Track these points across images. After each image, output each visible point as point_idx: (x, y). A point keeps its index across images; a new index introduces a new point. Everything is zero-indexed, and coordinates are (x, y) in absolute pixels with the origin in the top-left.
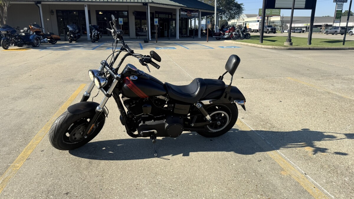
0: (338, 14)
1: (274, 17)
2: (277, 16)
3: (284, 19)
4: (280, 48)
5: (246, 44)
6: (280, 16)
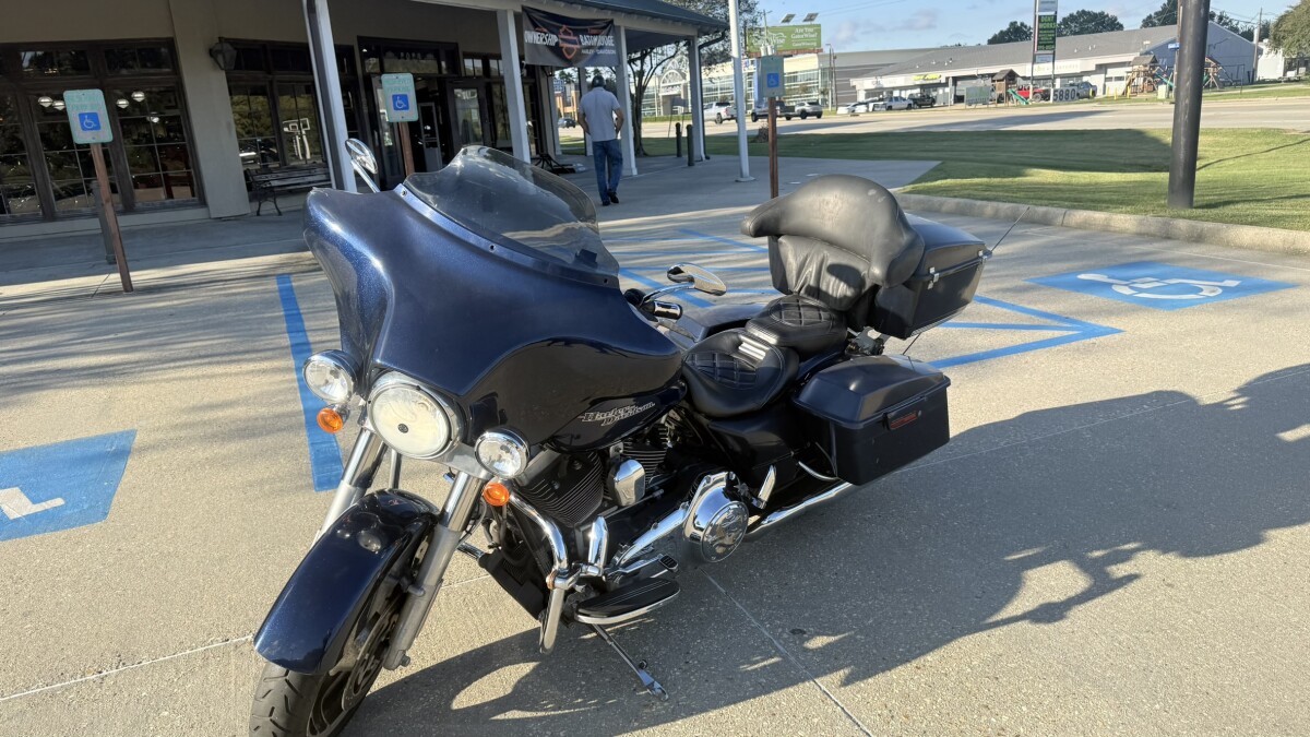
0: (1043, 29)
1: (800, 56)
2: (810, 52)
3: (838, 63)
6: (821, 51)
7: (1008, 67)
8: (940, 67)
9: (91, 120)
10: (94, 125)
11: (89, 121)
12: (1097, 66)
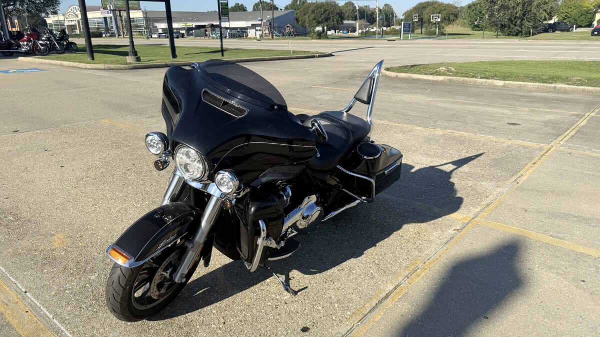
0: (223, 8)
3: (148, 16)
4: (119, 66)
5: (59, 62)
7: (211, 23)
8: (193, 21)
12: (252, 24)
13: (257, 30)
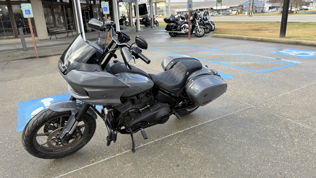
2: (163, 2)
6: (166, 2)
9: (28, 12)
10: (29, 13)
11: (27, 12)
12: (230, 7)
13: (232, 10)
